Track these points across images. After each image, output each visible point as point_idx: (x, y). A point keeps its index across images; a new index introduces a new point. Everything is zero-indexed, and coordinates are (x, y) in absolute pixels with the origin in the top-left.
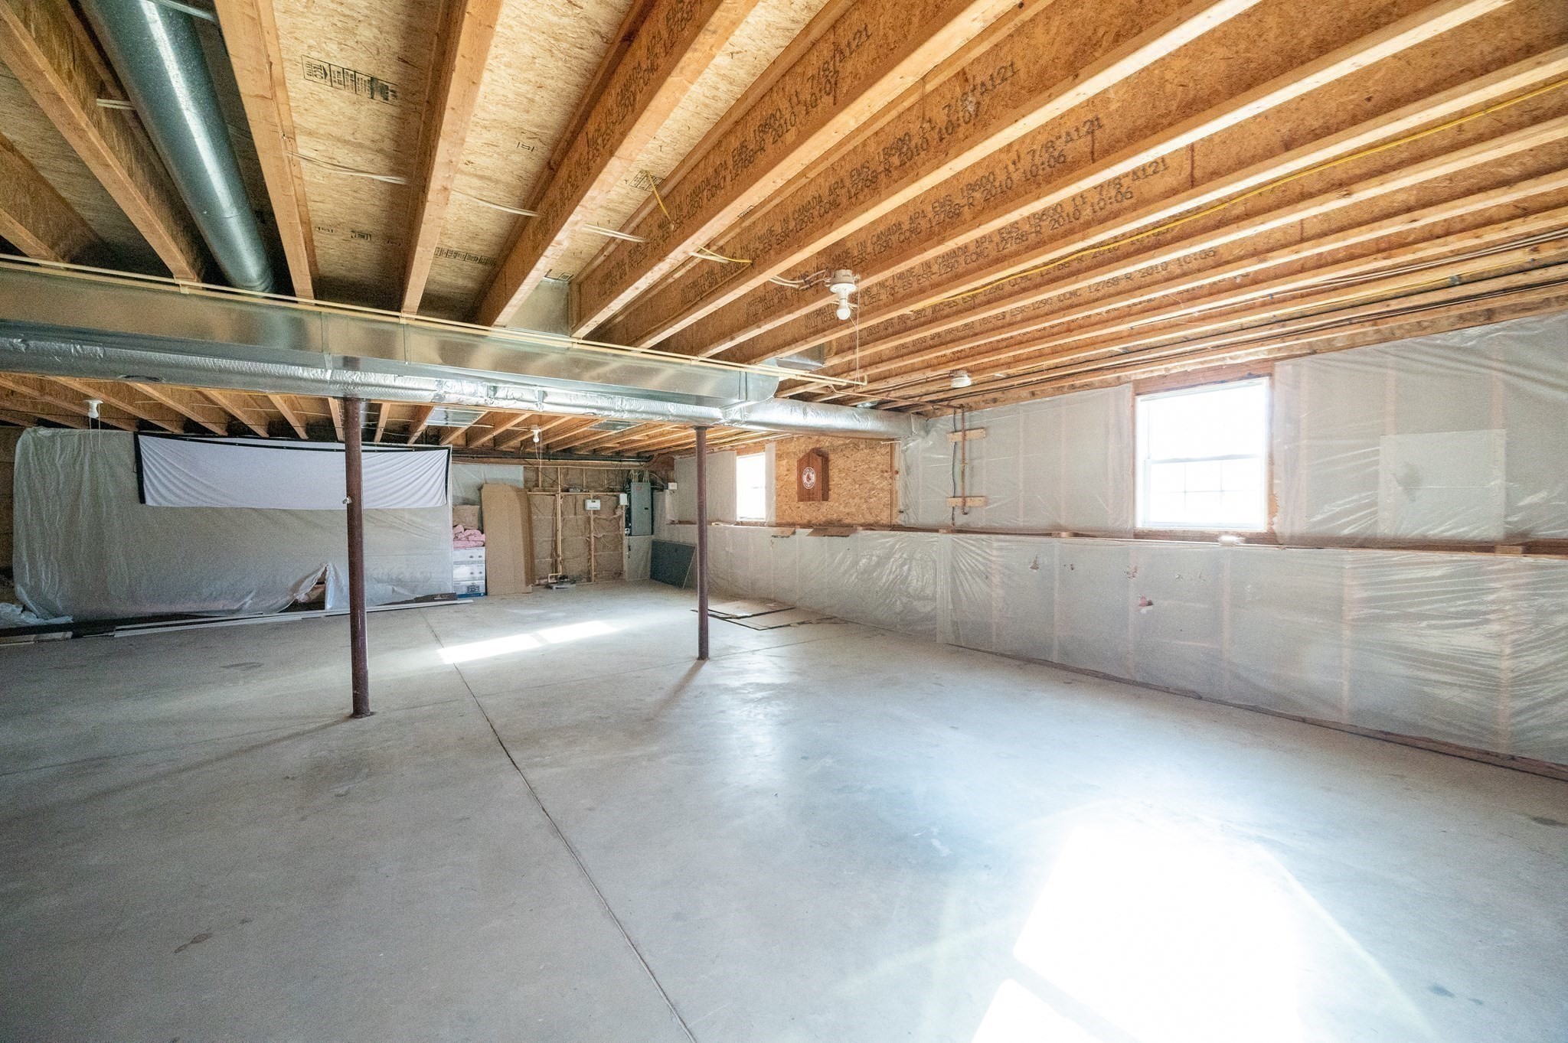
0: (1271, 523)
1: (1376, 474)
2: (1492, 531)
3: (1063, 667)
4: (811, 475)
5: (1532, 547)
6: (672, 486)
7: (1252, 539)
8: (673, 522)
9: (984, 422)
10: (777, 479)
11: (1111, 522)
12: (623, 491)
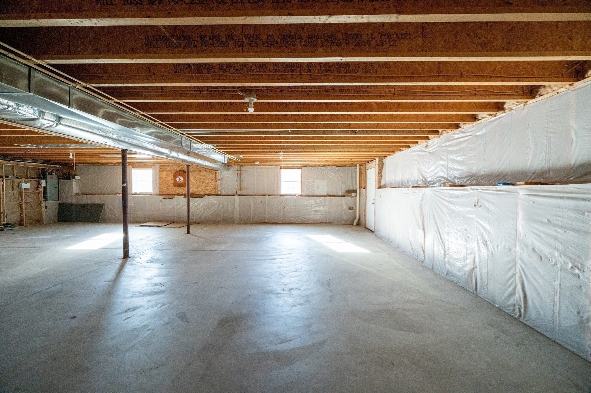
0: (302, 193)
1: (314, 186)
2: (326, 194)
3: (268, 223)
4: (181, 178)
5: (330, 196)
6: (77, 178)
7: (300, 196)
8: (77, 194)
9: (246, 170)
10: (160, 178)
11: (276, 193)
12: (44, 179)
